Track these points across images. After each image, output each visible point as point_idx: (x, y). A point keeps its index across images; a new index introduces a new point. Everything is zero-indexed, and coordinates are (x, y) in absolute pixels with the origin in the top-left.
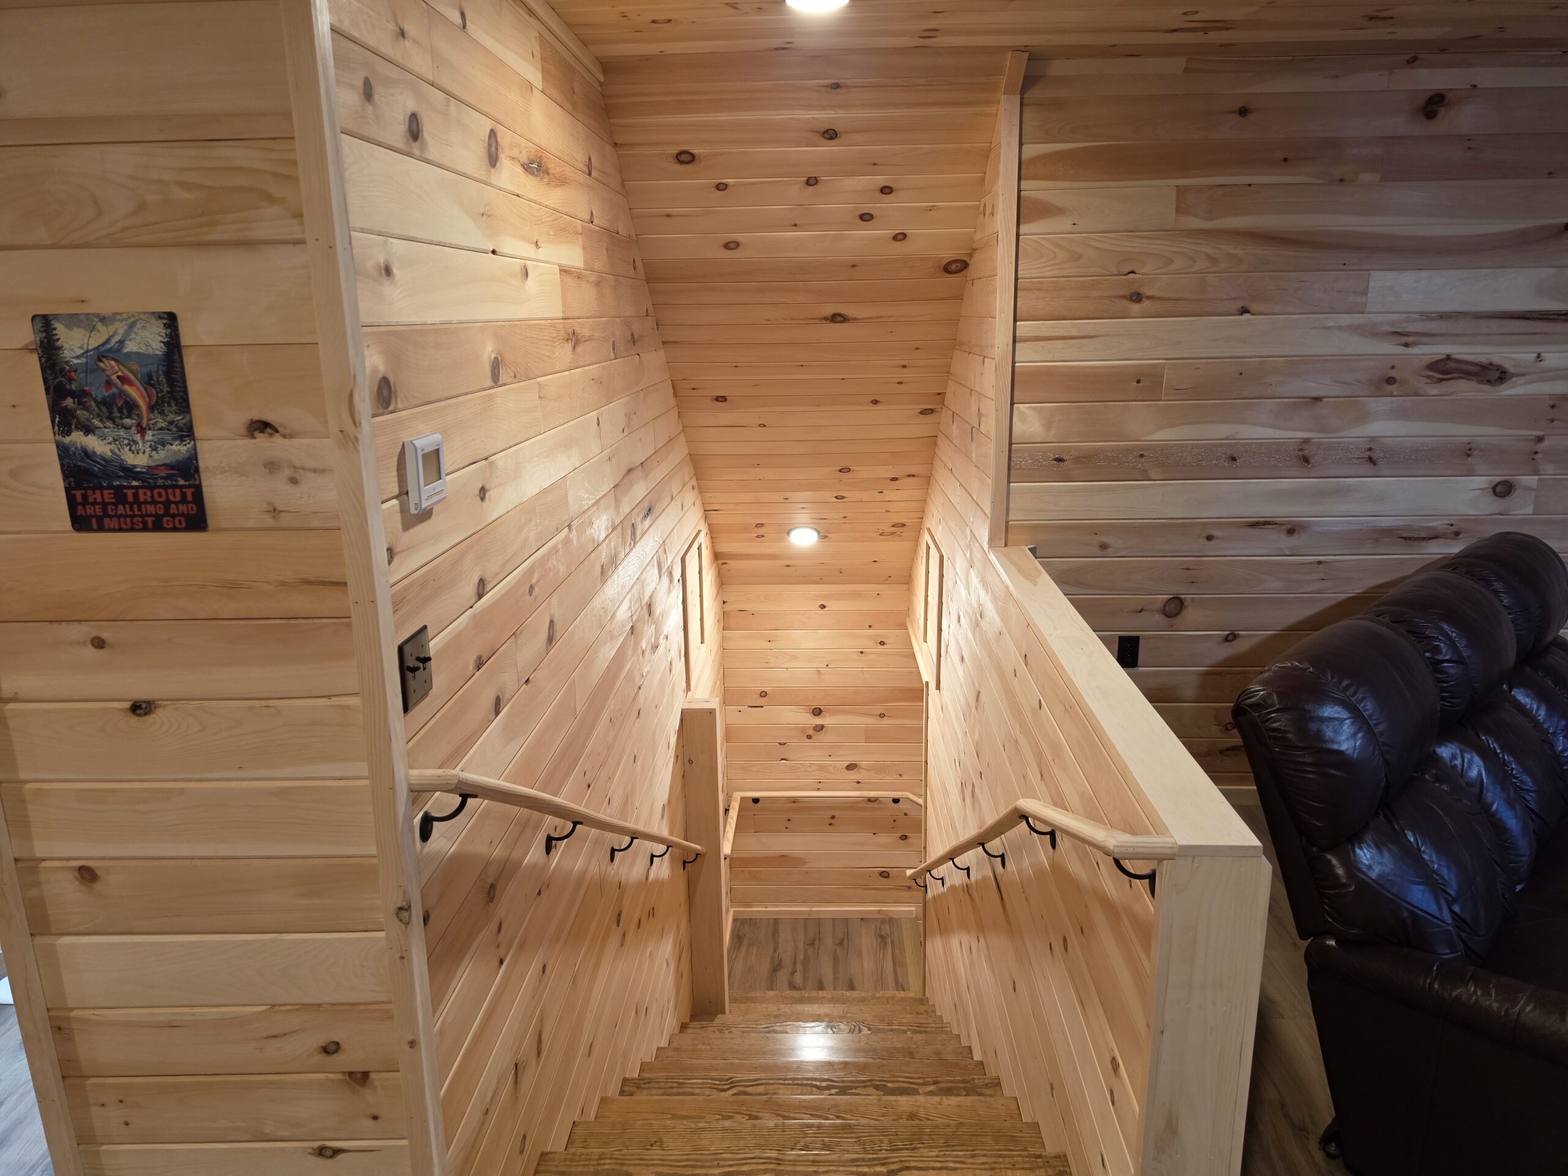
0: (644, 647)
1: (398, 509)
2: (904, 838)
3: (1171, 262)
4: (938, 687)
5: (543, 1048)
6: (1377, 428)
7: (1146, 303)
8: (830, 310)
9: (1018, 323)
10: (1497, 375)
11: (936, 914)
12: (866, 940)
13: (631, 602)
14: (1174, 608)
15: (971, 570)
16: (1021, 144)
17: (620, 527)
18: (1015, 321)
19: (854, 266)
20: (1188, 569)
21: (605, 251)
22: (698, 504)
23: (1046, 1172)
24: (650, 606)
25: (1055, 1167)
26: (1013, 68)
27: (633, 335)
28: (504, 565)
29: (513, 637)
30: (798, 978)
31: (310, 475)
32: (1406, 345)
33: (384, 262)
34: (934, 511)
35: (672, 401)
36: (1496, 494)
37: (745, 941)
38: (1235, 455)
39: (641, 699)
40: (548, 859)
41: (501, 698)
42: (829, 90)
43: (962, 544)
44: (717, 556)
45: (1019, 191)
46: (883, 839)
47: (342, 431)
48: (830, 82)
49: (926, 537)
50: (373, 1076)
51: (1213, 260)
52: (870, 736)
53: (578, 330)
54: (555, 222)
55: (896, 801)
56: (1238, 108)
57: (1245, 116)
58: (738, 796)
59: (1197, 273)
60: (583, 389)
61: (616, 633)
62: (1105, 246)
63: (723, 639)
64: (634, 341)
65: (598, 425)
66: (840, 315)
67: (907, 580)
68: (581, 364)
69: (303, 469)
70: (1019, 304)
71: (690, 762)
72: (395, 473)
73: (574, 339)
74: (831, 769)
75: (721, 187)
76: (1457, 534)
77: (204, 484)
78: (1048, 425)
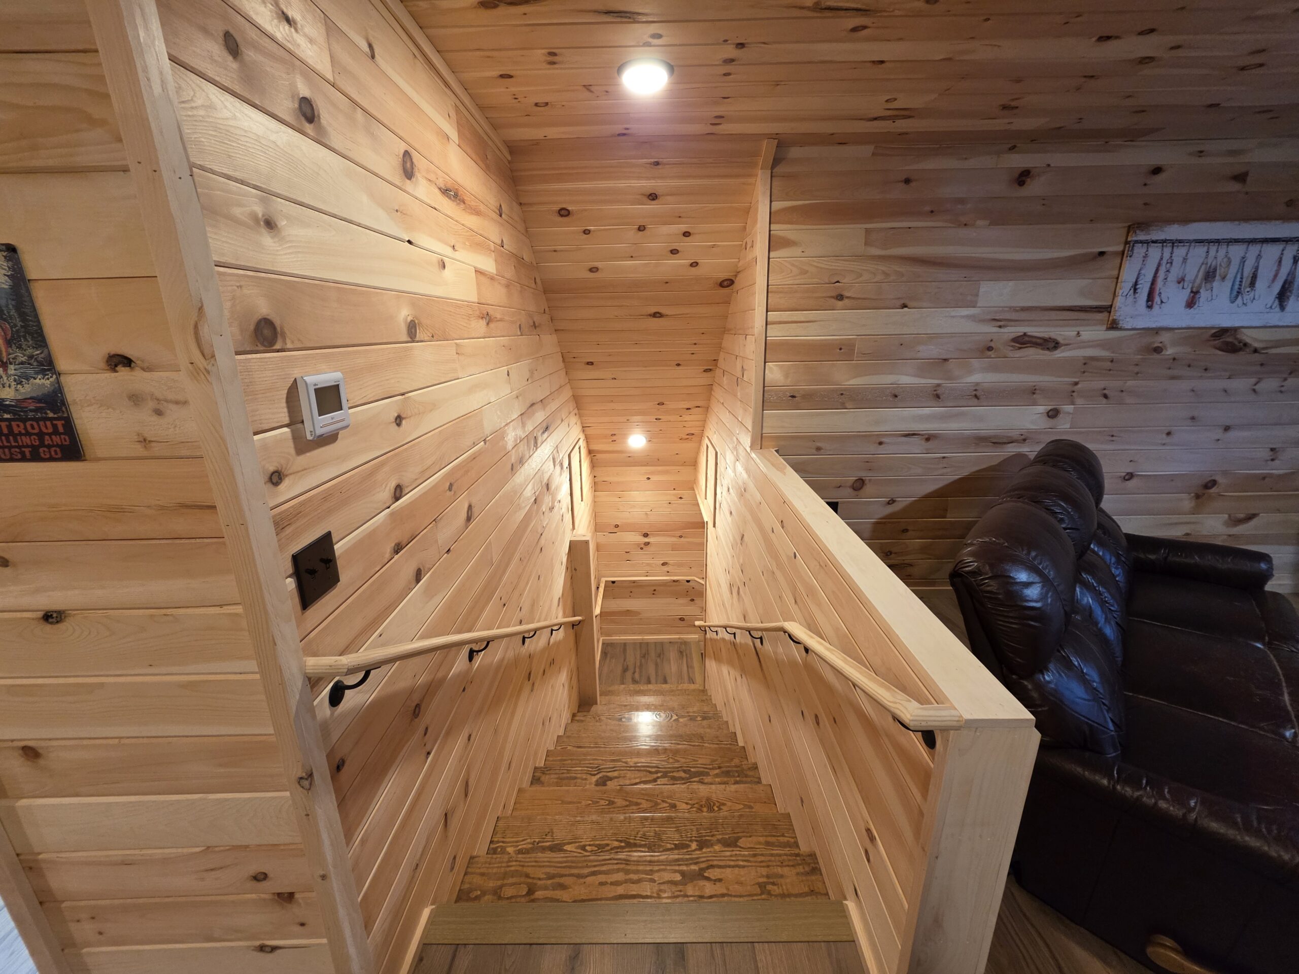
0: (544, 510)
1: (290, 435)
2: (692, 600)
3: (861, 275)
4: (714, 526)
5: (470, 788)
6: (976, 378)
7: (846, 301)
8: (653, 310)
9: (769, 313)
10: (1053, 345)
11: (712, 648)
12: (672, 655)
13: (534, 485)
14: (859, 485)
15: (737, 462)
16: (771, 202)
17: (526, 439)
18: (767, 311)
19: (667, 283)
20: (867, 462)
21: (513, 268)
22: (579, 423)
23: (804, 868)
24: (548, 486)
25: (809, 864)
26: (767, 149)
27: (534, 322)
28: (423, 472)
29: (434, 522)
30: (637, 676)
31: (171, 406)
32: (1000, 327)
33: (263, 216)
34: (711, 426)
35: (562, 365)
36: (1049, 416)
37: (609, 656)
38: (897, 394)
39: (543, 541)
40: (471, 665)
41: (422, 569)
42: (652, 166)
43: (731, 446)
44: (590, 452)
45: (770, 231)
46: (681, 601)
47: (192, 363)
48: (652, 160)
49: (706, 441)
50: (297, 896)
51: (886, 274)
52: (674, 548)
53: (491, 313)
54: (471, 238)
55: (688, 581)
56: (904, 179)
57: (908, 184)
58: (604, 580)
59: (876, 282)
60: (496, 351)
61: (523, 505)
62: (819, 265)
63: (595, 496)
64: (535, 326)
65: (508, 375)
66: (658, 313)
67: (694, 464)
68: (494, 335)
69: (166, 401)
70: (769, 301)
71: (575, 570)
72: (284, 405)
73: (488, 319)
74: (654, 565)
75: (587, 232)
76: (1025, 440)
77: (75, 416)
78: (786, 376)
